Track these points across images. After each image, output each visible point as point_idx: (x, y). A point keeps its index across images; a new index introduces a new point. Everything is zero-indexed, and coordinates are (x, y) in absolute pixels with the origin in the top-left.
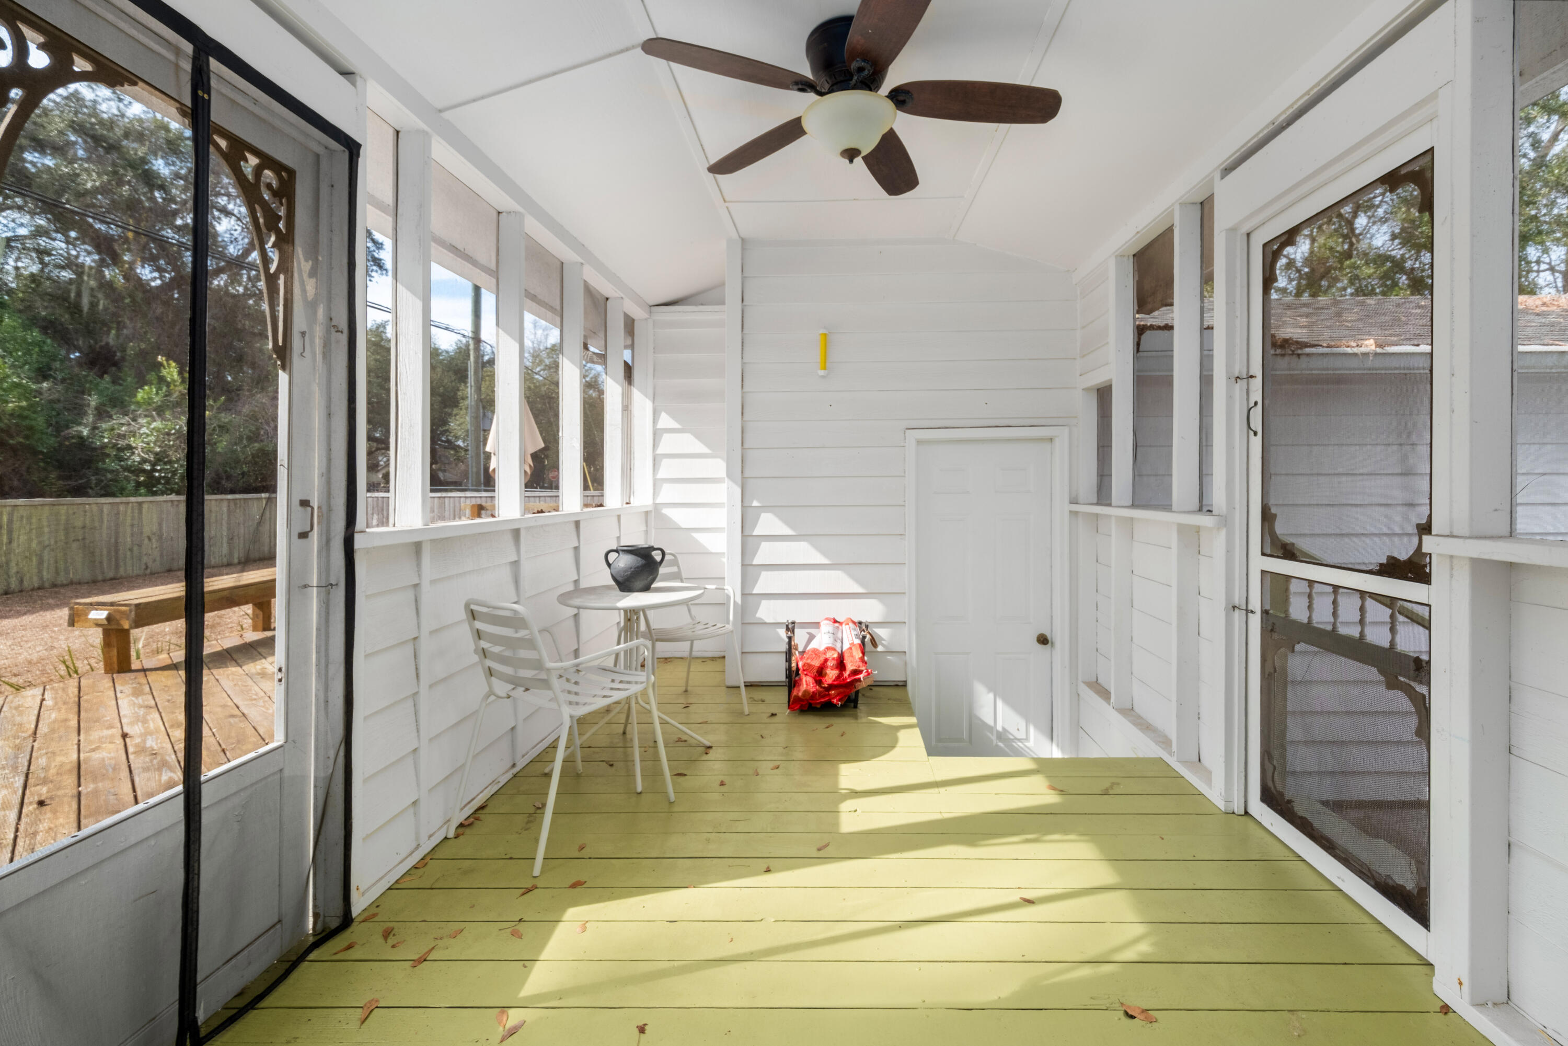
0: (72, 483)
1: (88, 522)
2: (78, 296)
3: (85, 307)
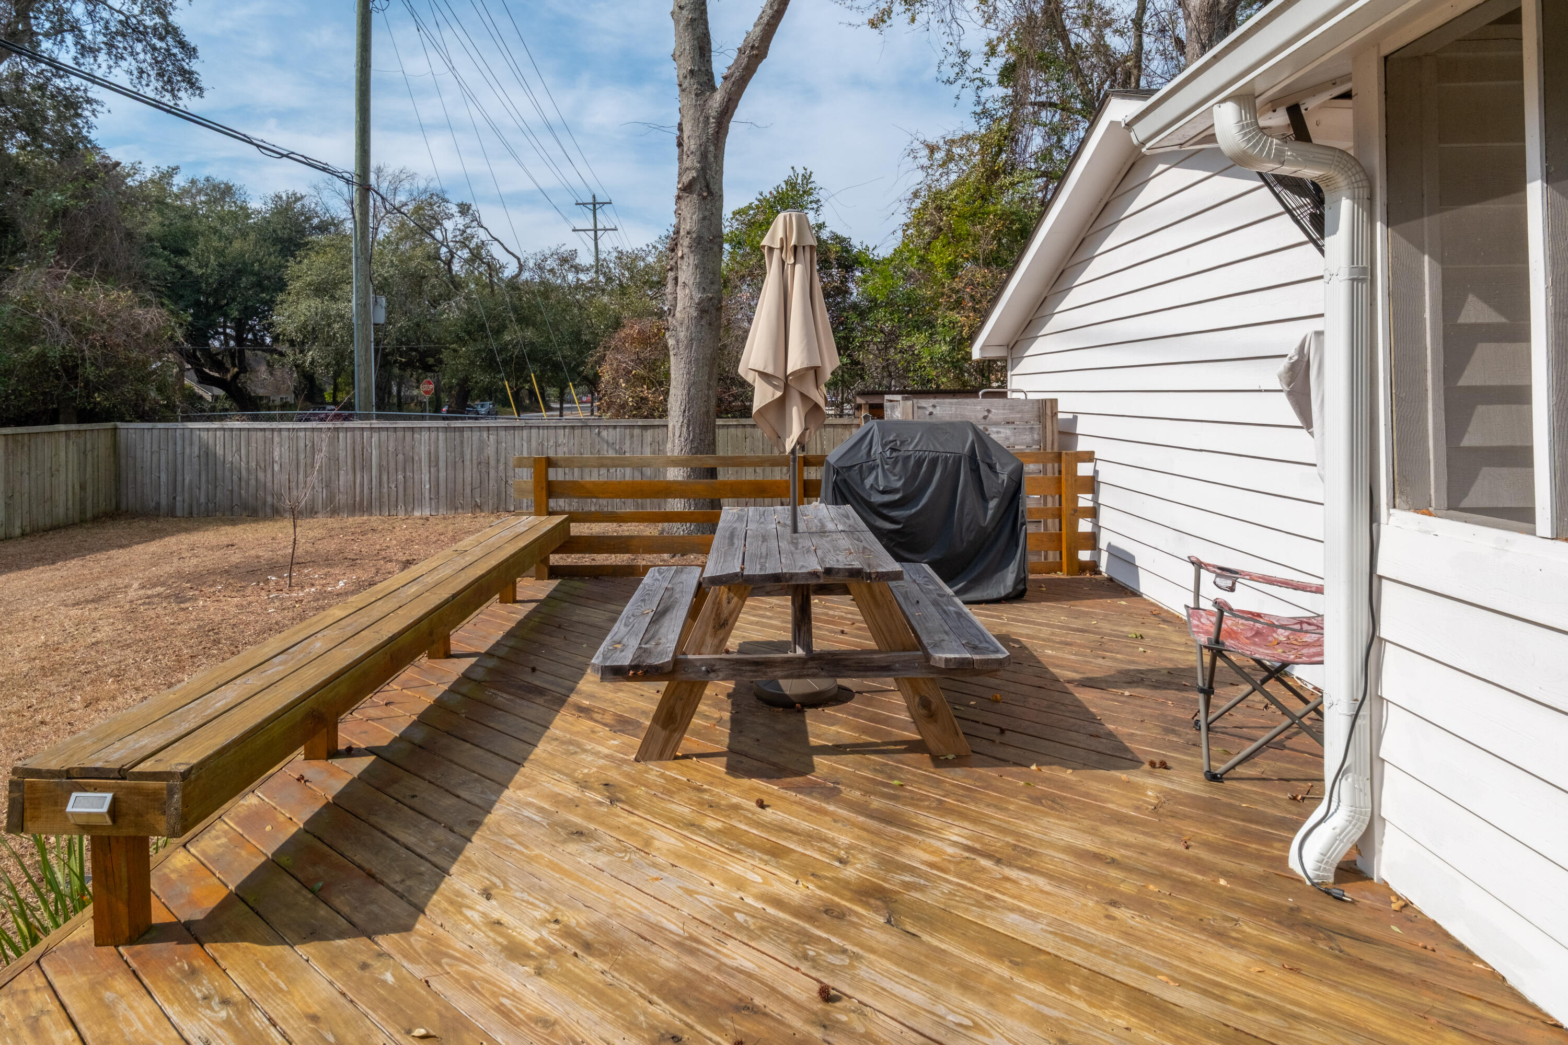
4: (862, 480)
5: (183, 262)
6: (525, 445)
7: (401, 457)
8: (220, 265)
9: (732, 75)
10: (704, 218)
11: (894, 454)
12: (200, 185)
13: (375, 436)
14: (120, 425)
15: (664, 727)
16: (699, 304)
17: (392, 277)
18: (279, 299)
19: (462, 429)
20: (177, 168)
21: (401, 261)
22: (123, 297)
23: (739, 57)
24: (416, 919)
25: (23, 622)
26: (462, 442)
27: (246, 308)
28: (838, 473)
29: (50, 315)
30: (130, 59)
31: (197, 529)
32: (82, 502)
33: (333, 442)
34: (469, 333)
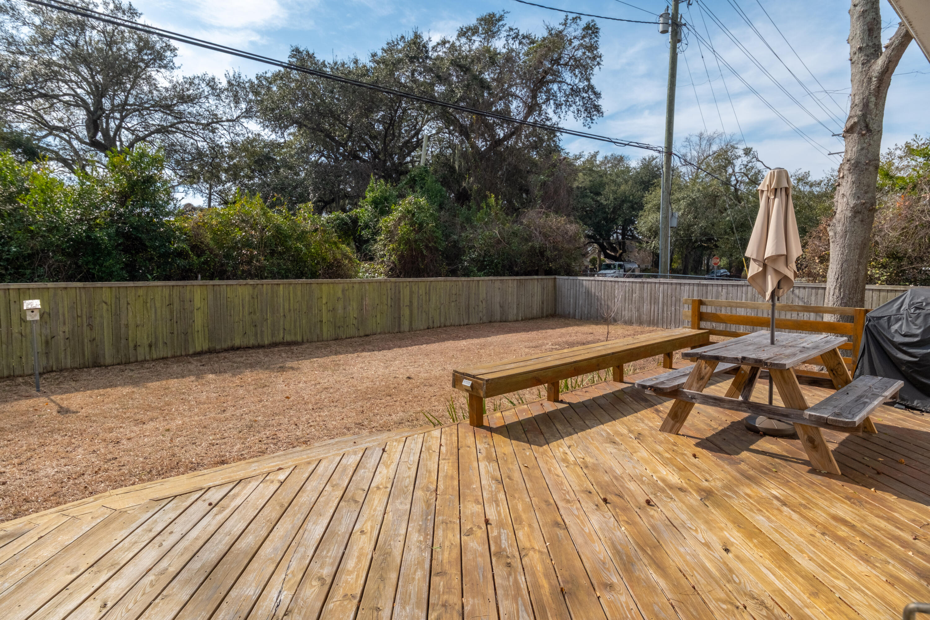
0: (451, 268)
1: (457, 292)
2: (454, 163)
3: (457, 168)
4: (889, 327)
5: (599, 199)
6: (744, 295)
7: (674, 298)
8: (615, 199)
9: (891, 44)
10: (862, 149)
11: (918, 311)
12: (609, 158)
13: (662, 286)
14: (557, 277)
15: (673, 419)
16: (853, 208)
17: (698, 198)
18: (640, 214)
19: (707, 285)
20: (598, 152)
21: (704, 188)
22: (562, 220)
23: (899, 29)
24: (545, 445)
25: (511, 351)
26: (707, 292)
27: (626, 220)
28: (870, 321)
29: (536, 230)
30: (574, 106)
31: (581, 325)
32: (542, 309)
33: (642, 289)
34: (732, 229)
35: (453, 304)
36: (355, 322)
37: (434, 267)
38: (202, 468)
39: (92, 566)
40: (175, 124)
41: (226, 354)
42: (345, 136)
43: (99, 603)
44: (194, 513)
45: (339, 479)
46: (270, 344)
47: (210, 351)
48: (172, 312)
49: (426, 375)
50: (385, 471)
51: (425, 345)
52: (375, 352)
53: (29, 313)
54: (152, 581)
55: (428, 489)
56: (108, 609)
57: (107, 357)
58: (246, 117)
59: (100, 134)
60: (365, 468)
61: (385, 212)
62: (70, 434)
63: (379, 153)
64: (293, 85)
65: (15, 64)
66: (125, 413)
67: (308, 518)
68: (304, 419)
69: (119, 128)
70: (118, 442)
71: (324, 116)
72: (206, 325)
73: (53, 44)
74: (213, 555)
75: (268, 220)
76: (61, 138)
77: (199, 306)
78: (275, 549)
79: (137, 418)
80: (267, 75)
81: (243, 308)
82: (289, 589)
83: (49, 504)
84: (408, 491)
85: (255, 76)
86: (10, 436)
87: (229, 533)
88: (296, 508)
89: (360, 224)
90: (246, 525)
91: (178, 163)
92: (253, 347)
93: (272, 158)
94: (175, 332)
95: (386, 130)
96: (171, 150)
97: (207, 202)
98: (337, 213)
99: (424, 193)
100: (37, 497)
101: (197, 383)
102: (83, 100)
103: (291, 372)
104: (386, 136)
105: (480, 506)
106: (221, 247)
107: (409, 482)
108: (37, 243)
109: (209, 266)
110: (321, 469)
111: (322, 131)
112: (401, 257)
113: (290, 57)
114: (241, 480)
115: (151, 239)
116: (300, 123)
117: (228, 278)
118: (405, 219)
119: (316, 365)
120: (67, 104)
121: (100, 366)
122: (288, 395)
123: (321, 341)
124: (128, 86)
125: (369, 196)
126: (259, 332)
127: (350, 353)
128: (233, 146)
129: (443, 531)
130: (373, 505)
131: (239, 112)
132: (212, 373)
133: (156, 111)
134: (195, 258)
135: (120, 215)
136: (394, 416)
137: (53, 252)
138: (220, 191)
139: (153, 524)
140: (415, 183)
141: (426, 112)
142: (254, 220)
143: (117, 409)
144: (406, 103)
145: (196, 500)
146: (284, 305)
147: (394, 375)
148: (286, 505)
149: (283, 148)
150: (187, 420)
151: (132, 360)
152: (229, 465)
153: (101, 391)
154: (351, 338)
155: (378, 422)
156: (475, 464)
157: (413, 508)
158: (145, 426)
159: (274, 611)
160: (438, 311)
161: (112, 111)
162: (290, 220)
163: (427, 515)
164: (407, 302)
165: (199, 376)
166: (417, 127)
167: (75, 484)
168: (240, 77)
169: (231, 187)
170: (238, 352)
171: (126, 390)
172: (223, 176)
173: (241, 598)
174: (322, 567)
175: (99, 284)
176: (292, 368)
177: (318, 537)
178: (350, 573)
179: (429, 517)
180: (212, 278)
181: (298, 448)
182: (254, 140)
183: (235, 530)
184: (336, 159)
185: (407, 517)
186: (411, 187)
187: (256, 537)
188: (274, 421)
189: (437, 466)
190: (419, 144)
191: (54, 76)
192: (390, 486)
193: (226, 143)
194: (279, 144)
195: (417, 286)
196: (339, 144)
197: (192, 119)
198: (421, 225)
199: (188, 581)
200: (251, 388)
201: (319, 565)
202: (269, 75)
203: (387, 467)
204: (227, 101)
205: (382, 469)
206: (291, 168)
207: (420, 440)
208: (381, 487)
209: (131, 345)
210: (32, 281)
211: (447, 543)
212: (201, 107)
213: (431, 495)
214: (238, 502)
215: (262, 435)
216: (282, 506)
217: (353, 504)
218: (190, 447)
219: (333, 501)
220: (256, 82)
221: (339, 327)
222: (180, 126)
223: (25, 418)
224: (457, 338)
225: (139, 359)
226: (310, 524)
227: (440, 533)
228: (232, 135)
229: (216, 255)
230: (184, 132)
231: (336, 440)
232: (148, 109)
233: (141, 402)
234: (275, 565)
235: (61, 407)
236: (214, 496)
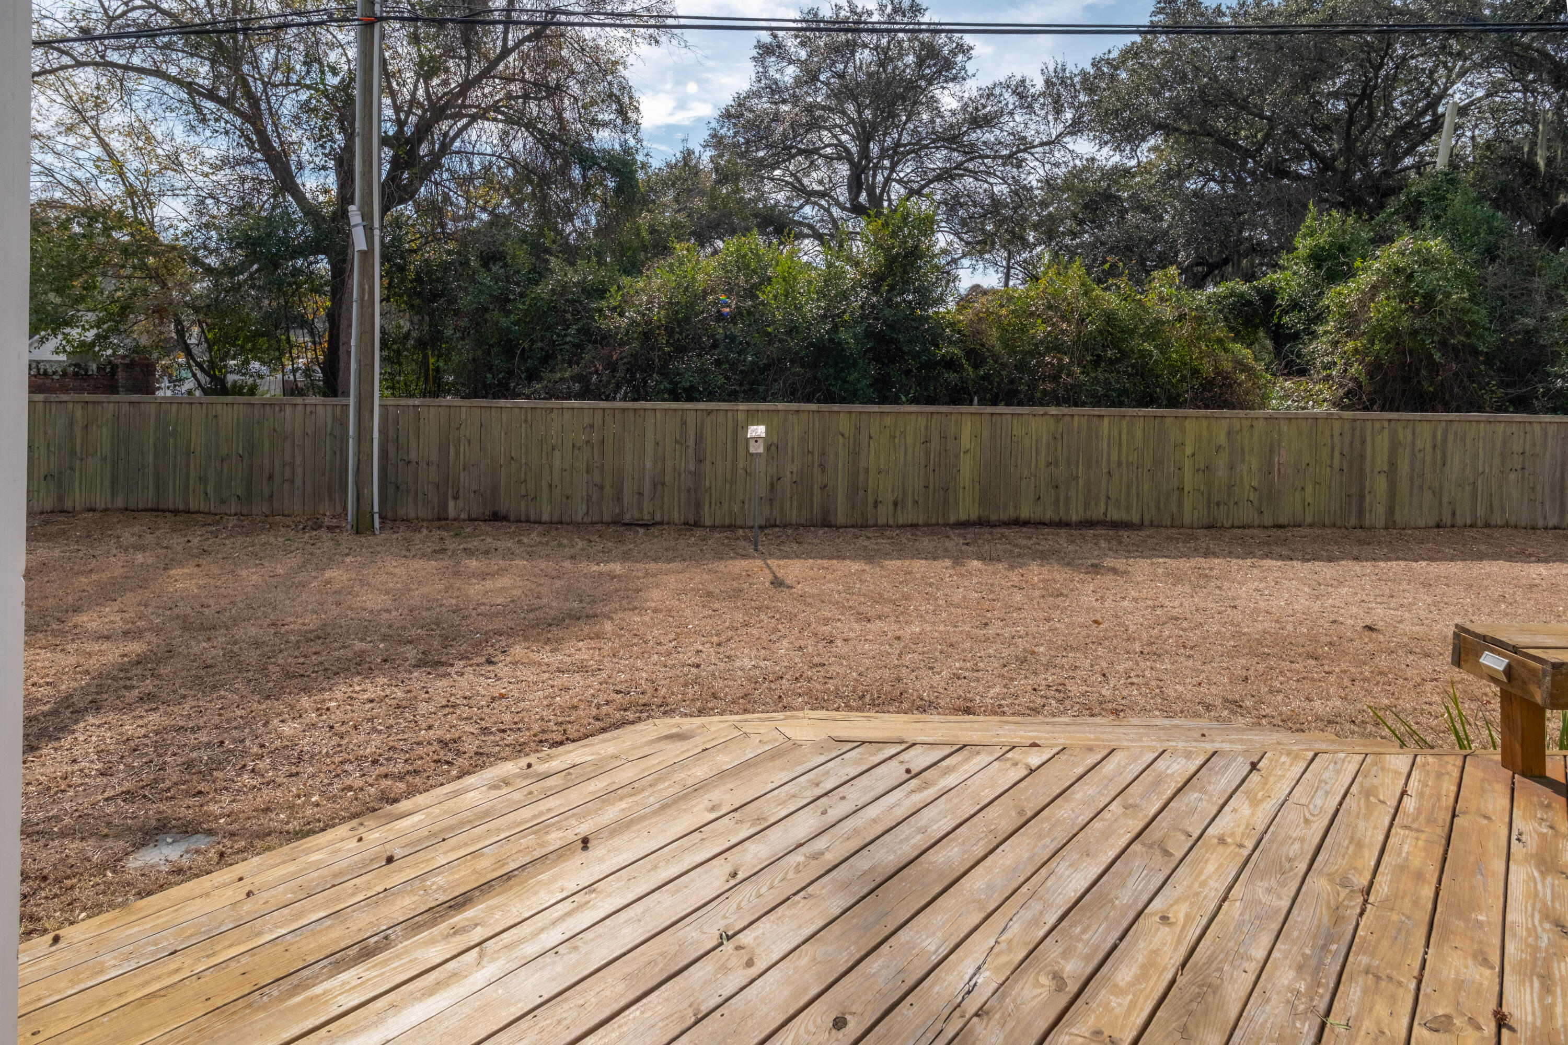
0: (1514, 392)
1: (1527, 448)
2: (1532, 152)
3: (1542, 163)
35: (1513, 476)
36: (1254, 497)
37: (1465, 389)
38: (934, 712)
39: (736, 810)
40: (962, 163)
41: (1006, 531)
42: (1259, 136)
43: (729, 869)
44: (882, 778)
45: (1142, 797)
46: (1081, 522)
47: (981, 523)
48: (928, 453)
49: (1417, 628)
50: (1246, 810)
51: (1424, 563)
52: (1295, 563)
53: (752, 443)
54: (799, 864)
55: (1344, 882)
56: (737, 881)
57: (839, 514)
58: (1072, 134)
59: (864, 194)
60: (1203, 790)
61: (1337, 275)
62: (778, 616)
63: (1334, 159)
64: (1157, 62)
65: (777, 118)
66: (848, 600)
67: (1063, 852)
68: (1120, 668)
69: (888, 180)
70: (831, 642)
71: (1216, 106)
72: (976, 479)
73: (818, 80)
74: (891, 857)
75: (1093, 303)
76: (819, 205)
77: (968, 447)
78: (990, 887)
79: (861, 611)
80: (1111, 56)
81: (1037, 453)
82: (997, 970)
83: (736, 709)
84: (1291, 869)
85: (1091, 61)
86: (717, 605)
87: (924, 830)
88: (1046, 825)
89: (1279, 302)
90: (953, 825)
91: (963, 223)
92: (1051, 524)
93: (1115, 197)
94: (931, 486)
95: (1352, 109)
96: (953, 204)
97: (1003, 280)
98: (1230, 284)
99: (1443, 227)
100: (726, 694)
101: (951, 572)
102: (847, 150)
103: (1111, 576)
104: (1351, 122)
105: (1487, 972)
106: (1012, 351)
107: (1301, 852)
108: (773, 350)
109: (991, 383)
110: (1110, 766)
111: (1209, 135)
112: (1375, 369)
113: (1154, 14)
114: (965, 746)
115: (910, 341)
116: (1167, 126)
117: (1020, 404)
118: (1387, 287)
119: (1160, 571)
120: (829, 159)
121: (830, 526)
122: (1098, 617)
123: (1178, 527)
124: (904, 118)
125: (1303, 245)
126: (1062, 498)
127: (1238, 557)
128: (1049, 185)
129: (1365, 992)
130: (1201, 872)
131: (1060, 128)
132: (978, 559)
133: (937, 148)
134: (970, 369)
135: (873, 306)
136: (1317, 703)
137: (790, 361)
138: (1025, 261)
139: (823, 775)
140: (1418, 210)
141: (1460, 54)
142: (1069, 304)
143: (839, 592)
144: (1404, 44)
145: (890, 758)
146: (1109, 454)
147: (1333, 617)
148: (1030, 814)
149: (1134, 177)
150: (928, 628)
151: (871, 522)
152: (976, 718)
153: (825, 563)
154: (1244, 527)
155: (1276, 708)
156: (1499, 865)
157: (1295, 911)
158: (869, 625)
159: (960, 998)
160: (1468, 489)
161: (881, 157)
162: (1134, 300)
163: (1329, 939)
164: (1382, 461)
165: (958, 560)
166: (1435, 90)
167: (770, 689)
168: (1064, 70)
169: (1042, 253)
170: (1024, 530)
171: (855, 566)
172: (1031, 237)
173: (914, 948)
174: (1066, 954)
175: (836, 407)
176: (1114, 571)
177: (1074, 896)
178: (1119, 991)
179: (1334, 947)
180: (994, 402)
181: (1098, 720)
182: (1085, 169)
183: (935, 827)
184: (1239, 182)
185: (1276, 926)
186: (1408, 218)
187: (965, 852)
188: (1065, 660)
189: (1381, 838)
190: (1437, 125)
191: (814, 125)
192: (1250, 845)
193: (1038, 181)
194: (1127, 172)
195: (1409, 431)
196: (1246, 154)
197: (988, 152)
198: (1429, 298)
199: (845, 885)
200: (1037, 593)
201: (1061, 950)
202: (1115, 54)
203: (1255, 803)
204: (1044, 112)
205: (1240, 804)
206: (1146, 210)
207: (1352, 768)
208: (1229, 840)
209: (871, 500)
210: (764, 400)
211: (1368, 1025)
212: (1002, 131)
213: (1350, 897)
214: (950, 780)
215: (1040, 680)
216: (1021, 812)
217: (1158, 858)
218: (923, 673)
219: (1120, 836)
220: (1092, 72)
221: (1218, 504)
222: (971, 166)
223: (735, 584)
224: (1523, 556)
225: (880, 522)
226: (1064, 865)
227: (1352, 993)
228: (1048, 167)
229: (1004, 366)
230: (974, 174)
231: (1176, 721)
232: (927, 146)
233: (872, 587)
234: (982, 915)
235: (776, 577)
236: (918, 759)
